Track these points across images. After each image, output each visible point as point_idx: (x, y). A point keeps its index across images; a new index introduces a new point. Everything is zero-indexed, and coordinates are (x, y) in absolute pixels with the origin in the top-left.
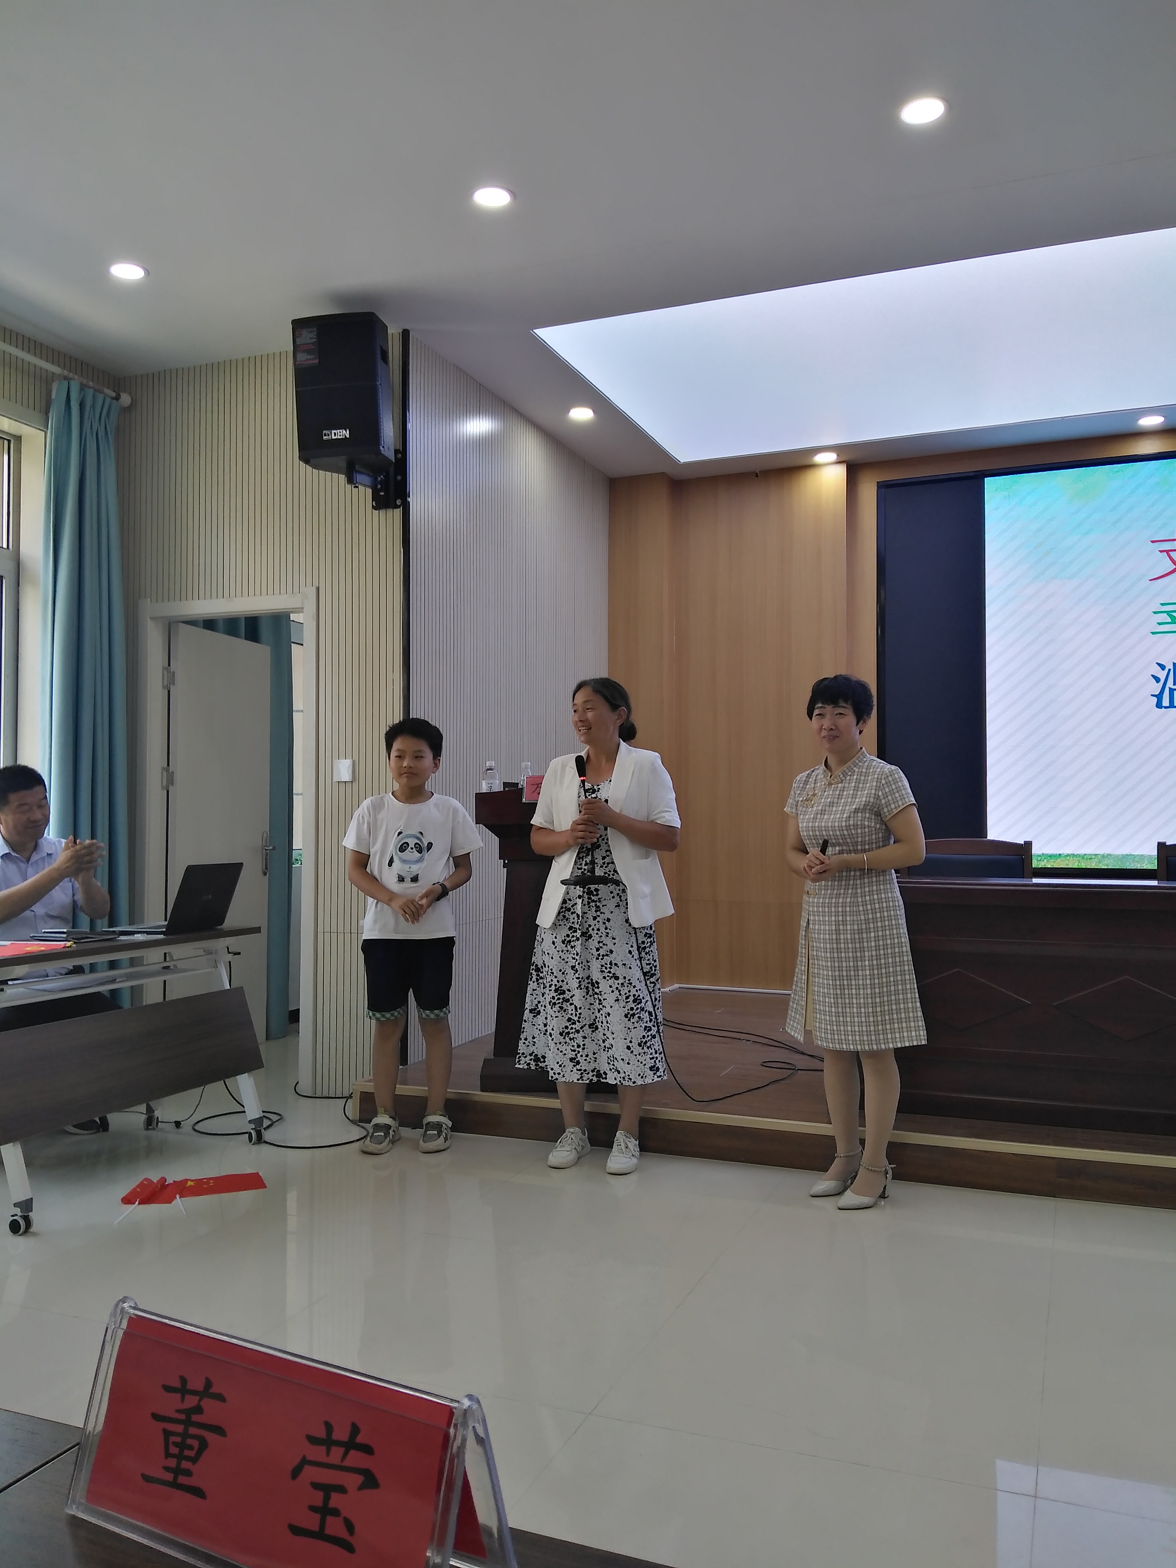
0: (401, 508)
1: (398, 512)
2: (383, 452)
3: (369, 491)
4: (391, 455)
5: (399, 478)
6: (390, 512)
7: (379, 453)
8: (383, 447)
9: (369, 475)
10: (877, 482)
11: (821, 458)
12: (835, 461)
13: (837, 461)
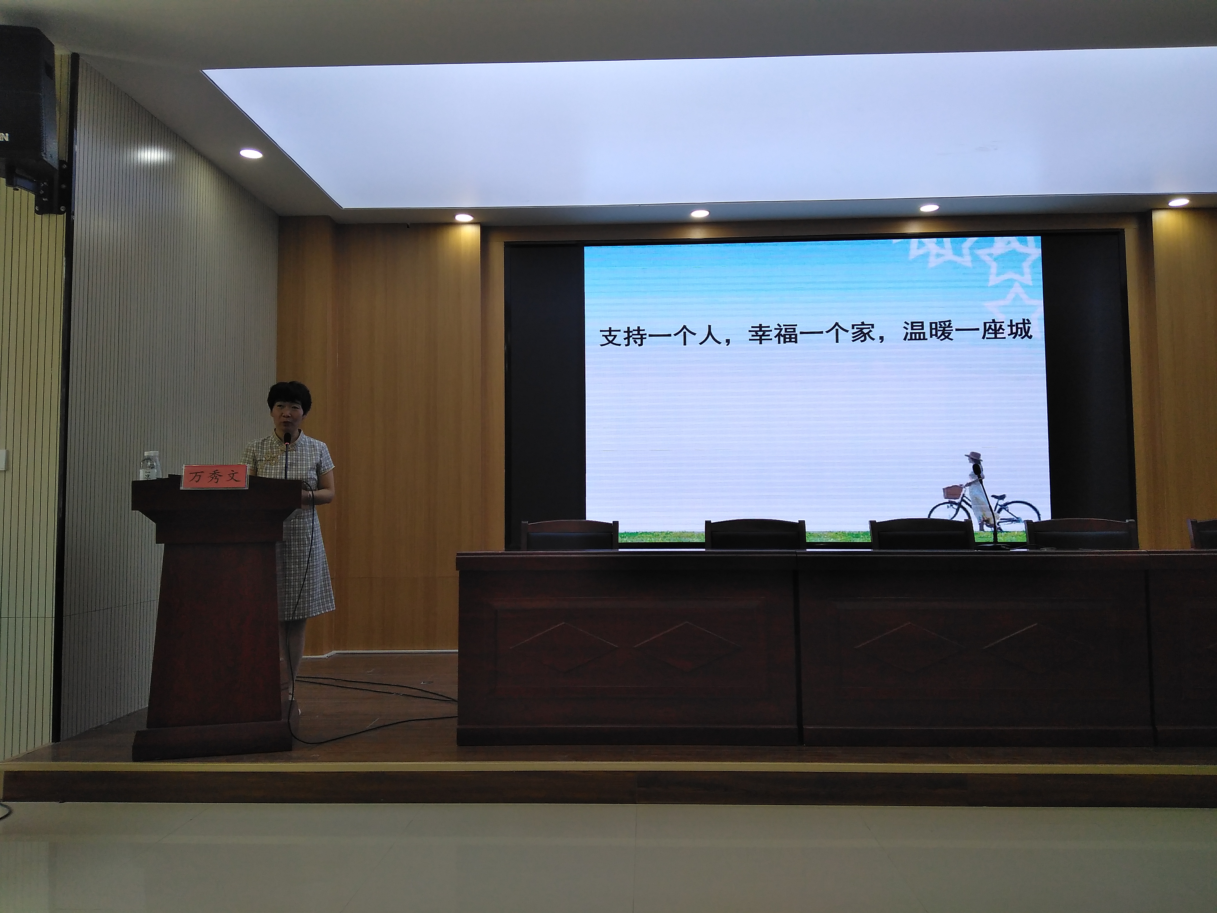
0: (65, 214)
1: (61, 219)
2: (45, 159)
3: (32, 196)
4: (55, 164)
5: (64, 186)
6: (53, 217)
7: (41, 159)
8: (45, 154)
9: (31, 181)
10: (504, 242)
11: (461, 218)
12: (472, 222)
13: (474, 222)
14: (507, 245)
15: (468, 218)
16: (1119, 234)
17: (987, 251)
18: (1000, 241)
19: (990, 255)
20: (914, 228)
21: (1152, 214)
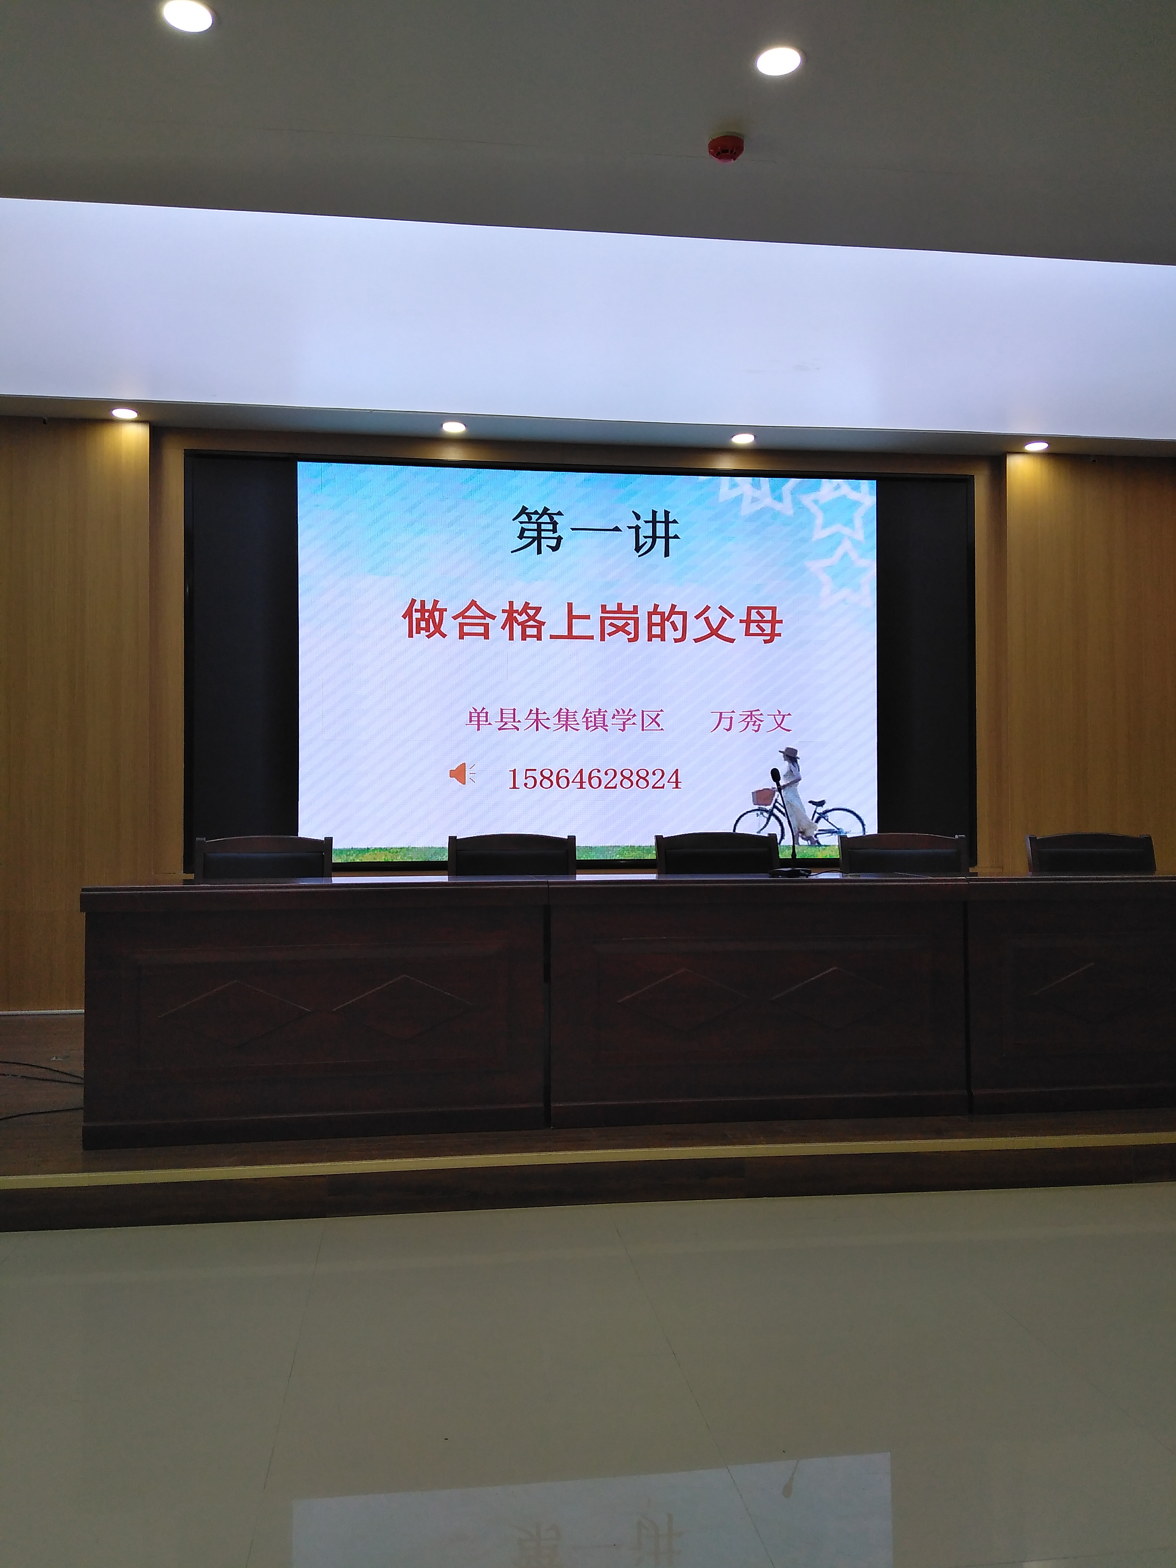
10: (184, 450)
11: (120, 413)
12: (136, 419)
13: (138, 419)
14: (189, 455)
15: (131, 414)
16: (968, 481)
17: (813, 496)
18: (827, 485)
19: (816, 502)
20: (726, 463)
21: (1006, 458)
